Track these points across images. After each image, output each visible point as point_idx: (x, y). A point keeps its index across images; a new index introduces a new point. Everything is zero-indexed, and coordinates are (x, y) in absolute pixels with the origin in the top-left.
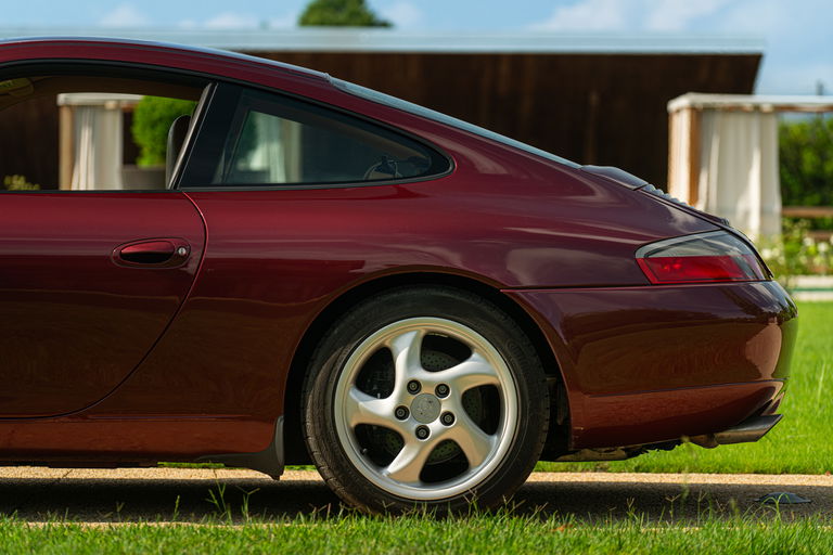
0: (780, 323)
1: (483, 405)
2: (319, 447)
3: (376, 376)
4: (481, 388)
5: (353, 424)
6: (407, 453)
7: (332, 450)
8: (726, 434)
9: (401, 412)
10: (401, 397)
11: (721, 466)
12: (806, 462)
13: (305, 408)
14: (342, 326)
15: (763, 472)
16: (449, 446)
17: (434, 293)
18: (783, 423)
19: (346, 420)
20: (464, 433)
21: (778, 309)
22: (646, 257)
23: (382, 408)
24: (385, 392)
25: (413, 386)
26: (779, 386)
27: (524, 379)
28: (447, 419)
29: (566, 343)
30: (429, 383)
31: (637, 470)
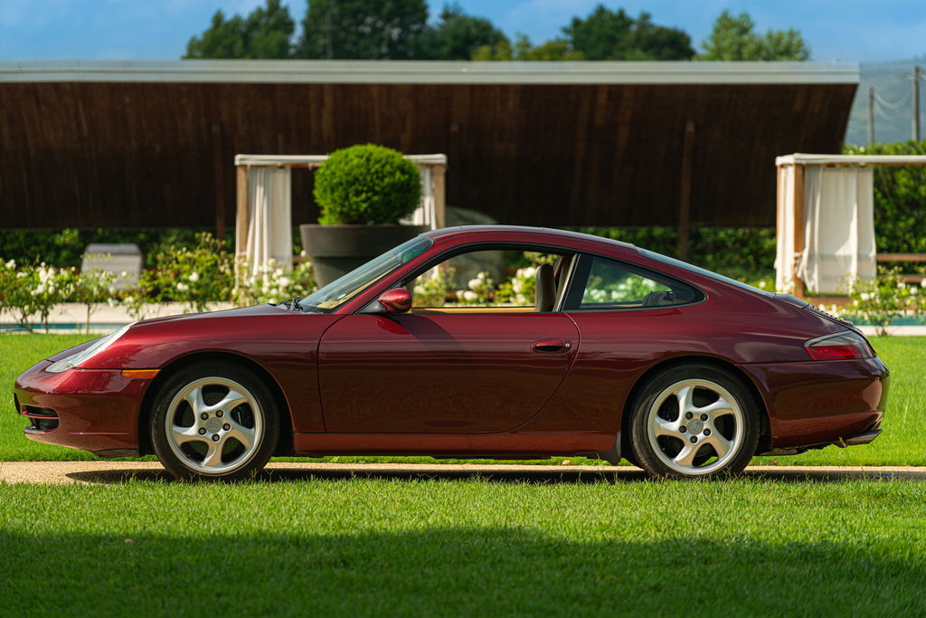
0: (881, 380)
1: (725, 425)
2: (640, 447)
3: (669, 410)
4: (723, 416)
5: (657, 436)
6: (686, 450)
7: (648, 451)
8: (852, 440)
9: (683, 429)
10: (683, 421)
11: (846, 462)
12: (896, 459)
13: (632, 427)
14: (651, 383)
15: (871, 465)
16: (707, 447)
17: (699, 366)
18: (881, 436)
19: (654, 433)
20: (716, 440)
21: (879, 373)
22: (810, 347)
23: (673, 427)
24: (674, 418)
25: (689, 416)
26: (880, 414)
27: (747, 412)
28: (707, 432)
29: (768, 390)
30: (697, 413)
31: (795, 464)
